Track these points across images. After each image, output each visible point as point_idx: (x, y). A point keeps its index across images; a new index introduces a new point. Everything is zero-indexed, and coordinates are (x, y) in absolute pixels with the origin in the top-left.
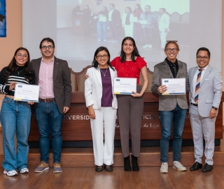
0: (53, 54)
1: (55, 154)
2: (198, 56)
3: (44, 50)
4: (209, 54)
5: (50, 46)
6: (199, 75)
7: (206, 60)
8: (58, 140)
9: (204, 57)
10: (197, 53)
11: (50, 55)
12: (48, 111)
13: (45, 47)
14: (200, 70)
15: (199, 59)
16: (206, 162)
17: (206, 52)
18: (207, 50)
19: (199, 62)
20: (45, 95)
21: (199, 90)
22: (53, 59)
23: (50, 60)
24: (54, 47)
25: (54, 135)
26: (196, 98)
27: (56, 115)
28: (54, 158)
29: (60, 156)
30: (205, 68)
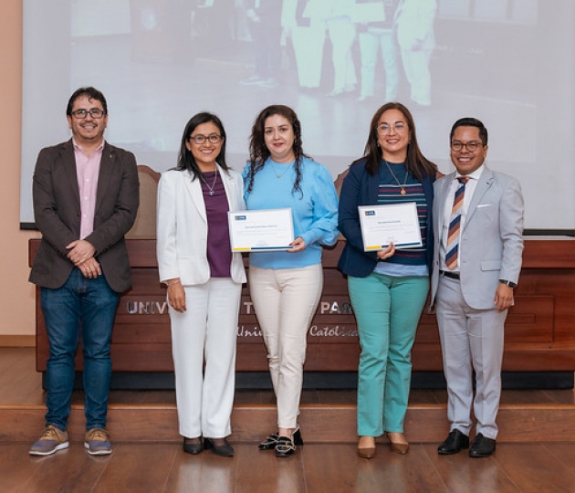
0: (102, 133)
1: (91, 404)
2: (454, 142)
3: (79, 121)
4: (483, 135)
5: (95, 110)
6: (459, 194)
7: (477, 151)
8: (100, 368)
9: (470, 144)
10: (452, 134)
11: (95, 133)
12: (82, 286)
13: (80, 111)
14: (460, 180)
15: (457, 149)
16: (480, 430)
17: (476, 130)
18: (479, 125)
19: (455, 158)
24: (105, 112)
26: (453, 254)
29: (105, 412)
30: (476, 175)
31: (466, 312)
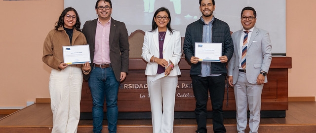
0: (110, 15)
1: (110, 125)
2: (242, 17)
3: (100, 11)
4: (255, 13)
5: (107, 6)
6: (246, 38)
7: (252, 20)
8: (114, 110)
9: (250, 17)
10: (242, 13)
11: (107, 16)
12: (104, 78)
13: (101, 7)
14: (245, 32)
15: (244, 19)
17: (252, 12)
18: (253, 10)
19: (243, 23)
20: (100, 61)
21: (247, 53)
22: (110, 21)
23: (107, 22)
24: (111, 7)
25: (109, 104)
26: (244, 63)
27: (112, 82)
28: (109, 130)
29: (115, 128)
30: (252, 30)
31: (247, 85)
